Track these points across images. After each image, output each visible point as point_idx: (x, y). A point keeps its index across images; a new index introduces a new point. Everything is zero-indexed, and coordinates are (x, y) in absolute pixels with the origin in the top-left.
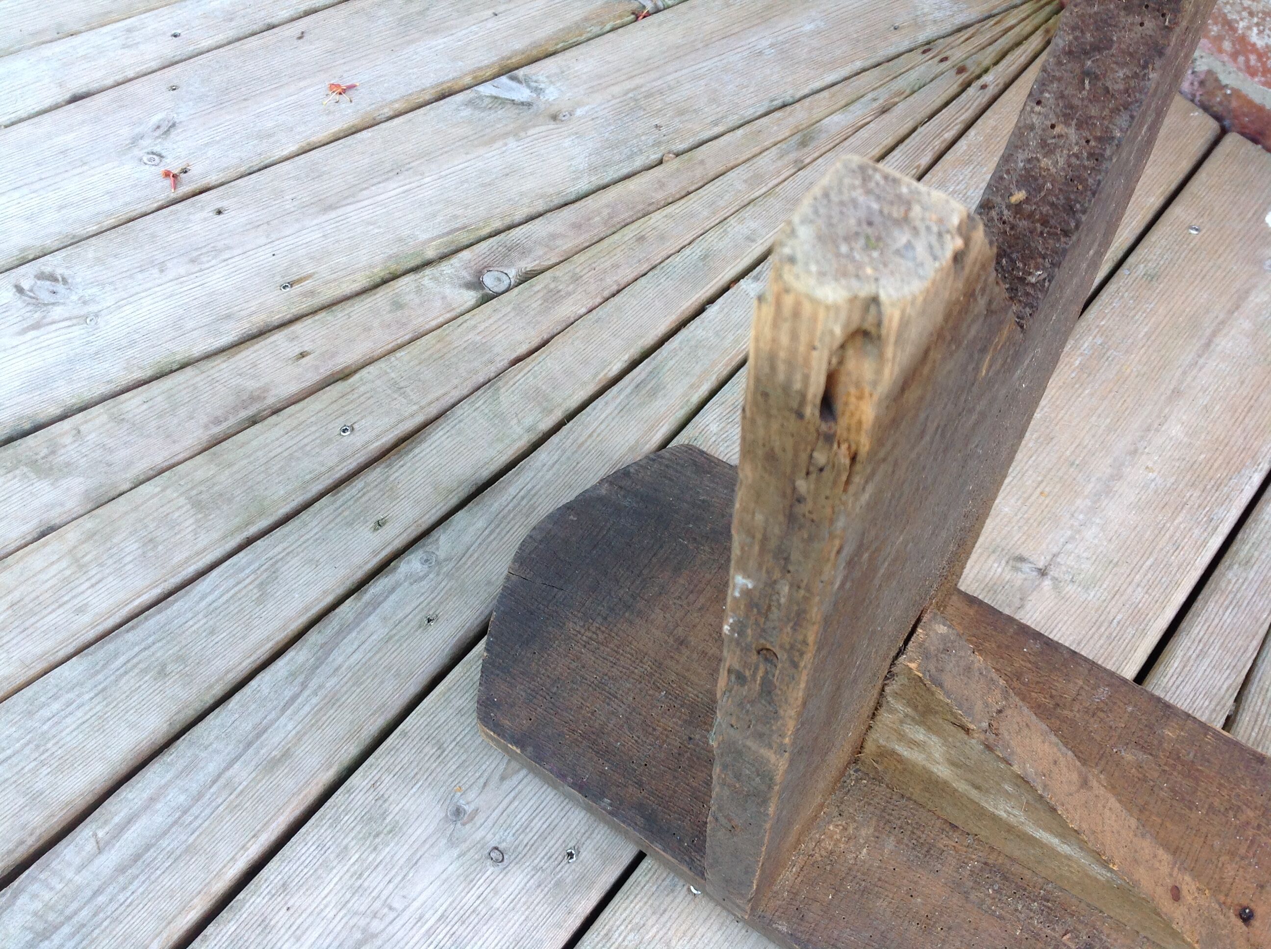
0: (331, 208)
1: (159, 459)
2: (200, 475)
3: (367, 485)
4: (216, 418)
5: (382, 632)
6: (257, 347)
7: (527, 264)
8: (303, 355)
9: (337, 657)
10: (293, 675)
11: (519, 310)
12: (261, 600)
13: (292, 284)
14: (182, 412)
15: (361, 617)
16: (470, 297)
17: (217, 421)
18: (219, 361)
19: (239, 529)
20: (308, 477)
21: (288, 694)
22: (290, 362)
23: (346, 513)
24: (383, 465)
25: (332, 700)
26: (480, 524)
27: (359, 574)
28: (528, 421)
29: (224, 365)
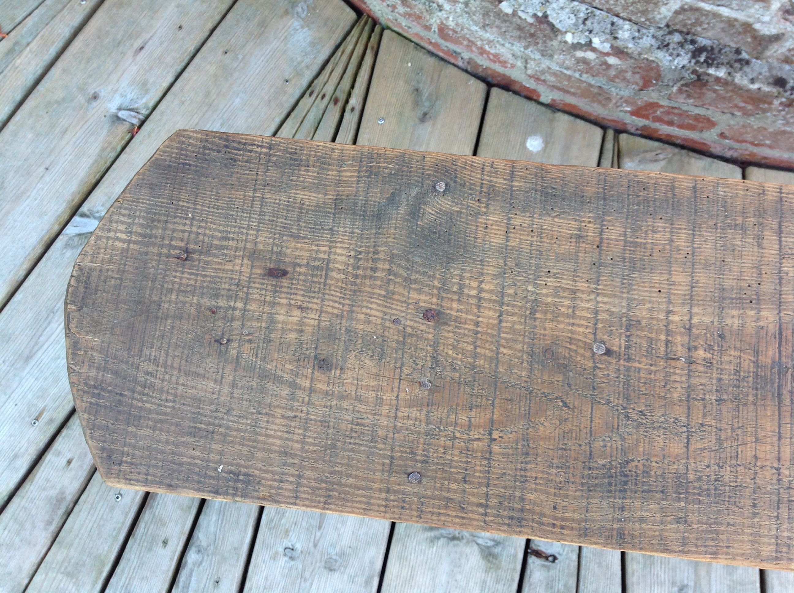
0: (29, 357)
1: (33, 557)
2: (60, 557)
3: (146, 523)
4: (48, 521)
6: (42, 468)
8: (69, 462)
13: (37, 419)
14: (28, 526)
17: (49, 523)
18: (27, 487)
19: (97, 578)
20: (114, 534)
22: (65, 469)
23: (145, 544)
24: (148, 508)
26: (214, 518)
27: (171, 574)
29: (32, 488)
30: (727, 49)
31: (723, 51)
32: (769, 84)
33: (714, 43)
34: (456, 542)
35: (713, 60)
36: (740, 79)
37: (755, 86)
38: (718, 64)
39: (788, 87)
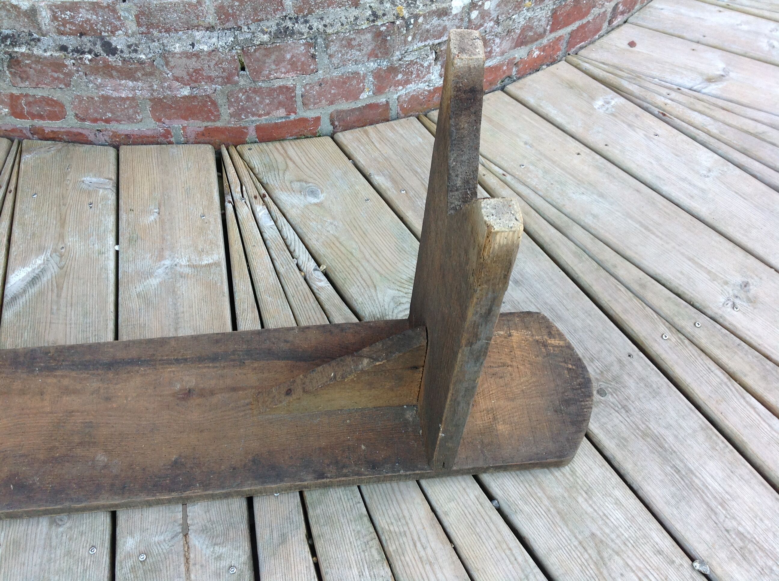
30: (23, 34)
31: (21, 36)
32: (56, 51)
33: (13, 32)
35: (16, 42)
36: (36, 51)
37: (48, 54)
38: (20, 44)
39: (69, 50)
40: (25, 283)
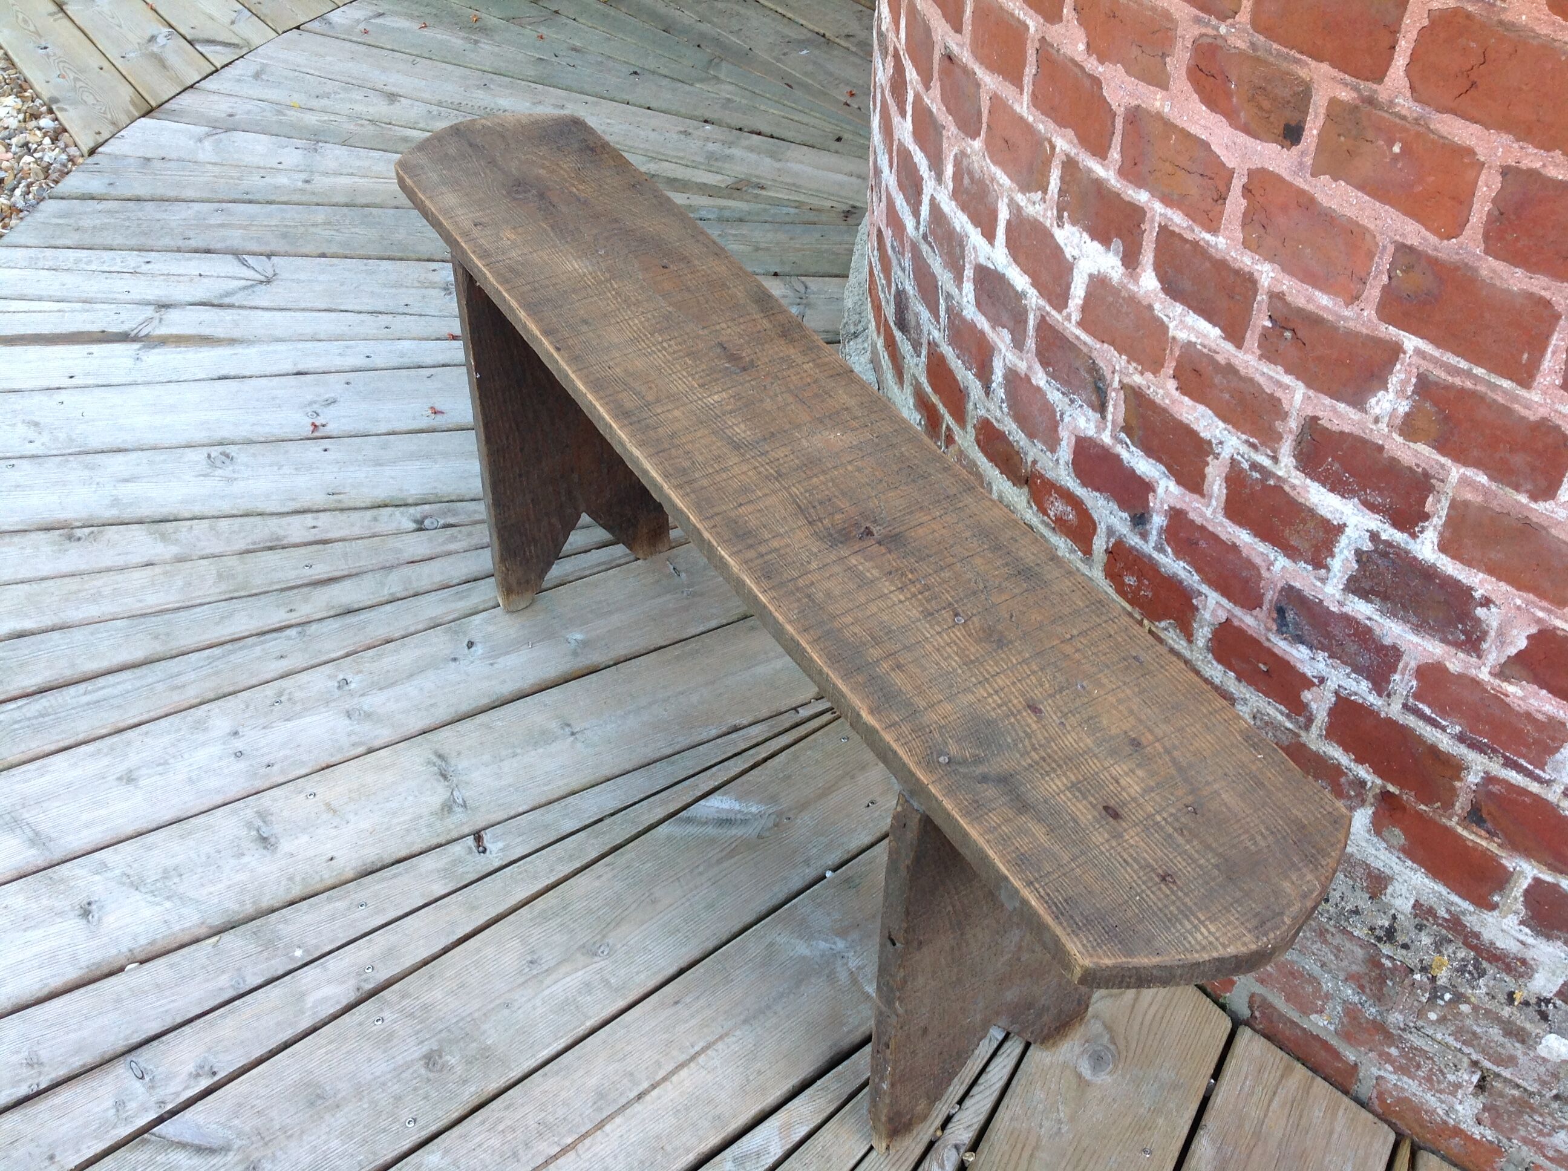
0: (380, 465)
1: (217, 550)
2: (230, 564)
3: (297, 593)
4: (255, 541)
5: (259, 654)
6: (296, 517)
7: (452, 521)
8: (314, 527)
9: (232, 657)
10: (208, 657)
11: (430, 540)
12: (217, 624)
13: (334, 494)
14: (242, 535)
15: (254, 645)
16: (413, 526)
17: (254, 543)
18: (275, 518)
19: (230, 592)
20: (274, 582)
21: (201, 664)
22: (306, 528)
23: (281, 602)
25: (217, 673)
26: (336, 626)
27: (267, 628)
28: (393, 590)
29: (276, 520)
34: (441, 779)
40: (716, 816)
